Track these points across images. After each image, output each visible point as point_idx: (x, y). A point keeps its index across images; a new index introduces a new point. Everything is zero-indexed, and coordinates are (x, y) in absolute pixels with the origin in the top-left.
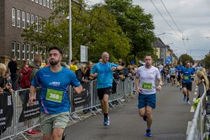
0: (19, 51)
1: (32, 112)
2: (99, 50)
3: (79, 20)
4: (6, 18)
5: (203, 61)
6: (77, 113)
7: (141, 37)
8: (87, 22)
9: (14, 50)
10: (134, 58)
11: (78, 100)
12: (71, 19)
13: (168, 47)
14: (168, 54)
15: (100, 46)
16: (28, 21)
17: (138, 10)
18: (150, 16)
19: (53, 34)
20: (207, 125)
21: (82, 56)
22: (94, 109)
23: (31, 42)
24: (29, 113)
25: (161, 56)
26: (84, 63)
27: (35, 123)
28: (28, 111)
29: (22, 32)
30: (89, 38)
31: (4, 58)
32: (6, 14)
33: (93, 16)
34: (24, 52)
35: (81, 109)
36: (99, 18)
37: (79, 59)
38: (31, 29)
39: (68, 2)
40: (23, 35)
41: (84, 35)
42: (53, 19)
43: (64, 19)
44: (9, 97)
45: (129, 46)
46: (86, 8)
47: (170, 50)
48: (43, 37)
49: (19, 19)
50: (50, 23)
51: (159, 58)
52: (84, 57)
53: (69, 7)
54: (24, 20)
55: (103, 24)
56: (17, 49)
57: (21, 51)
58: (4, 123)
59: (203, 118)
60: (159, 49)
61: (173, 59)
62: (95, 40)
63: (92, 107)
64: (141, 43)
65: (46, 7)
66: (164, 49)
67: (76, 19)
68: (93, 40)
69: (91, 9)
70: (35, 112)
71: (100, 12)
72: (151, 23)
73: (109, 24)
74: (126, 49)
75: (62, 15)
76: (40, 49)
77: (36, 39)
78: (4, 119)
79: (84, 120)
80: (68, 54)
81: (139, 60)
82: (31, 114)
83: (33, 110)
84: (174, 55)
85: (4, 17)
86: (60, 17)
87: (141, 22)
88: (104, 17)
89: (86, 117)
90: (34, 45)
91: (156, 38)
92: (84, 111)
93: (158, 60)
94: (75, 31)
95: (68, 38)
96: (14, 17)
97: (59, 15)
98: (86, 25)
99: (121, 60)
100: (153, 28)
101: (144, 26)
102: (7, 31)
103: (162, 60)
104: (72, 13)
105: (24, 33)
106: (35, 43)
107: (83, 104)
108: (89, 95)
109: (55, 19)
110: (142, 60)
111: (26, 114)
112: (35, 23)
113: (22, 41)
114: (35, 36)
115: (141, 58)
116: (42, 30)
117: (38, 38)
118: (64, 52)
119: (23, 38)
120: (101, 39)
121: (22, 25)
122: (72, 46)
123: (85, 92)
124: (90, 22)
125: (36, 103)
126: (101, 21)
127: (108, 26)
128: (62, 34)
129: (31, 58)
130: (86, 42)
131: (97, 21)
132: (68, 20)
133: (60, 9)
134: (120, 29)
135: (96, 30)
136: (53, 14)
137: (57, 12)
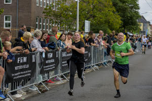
0: (41, 23)
1: (49, 67)
2: (98, 24)
3: (85, 2)
7: (129, 15)
8: (91, 3)
9: (37, 23)
10: (124, 30)
12: (79, 1)
13: (149, 22)
14: (149, 28)
15: (99, 21)
16: (48, 2)
19: (66, 11)
21: (86, 28)
23: (49, 17)
24: (48, 68)
26: (87, 33)
27: (51, 75)
28: (47, 67)
29: (43, 10)
30: (91, 15)
31: (30, 28)
34: (44, 24)
36: (99, 1)
37: (84, 30)
38: (50, 8)
40: (44, 12)
41: (88, 13)
42: (65, 1)
43: (74, 1)
44: (33, 56)
45: (120, 22)
47: (150, 25)
50: (63, 4)
51: (142, 30)
54: (45, 1)
55: (102, 5)
56: (40, 22)
57: (42, 24)
58: (29, 74)
60: (142, 24)
62: (96, 17)
63: (93, 65)
64: (129, 20)
66: (146, 24)
67: (82, 1)
68: (94, 17)
70: (52, 67)
72: (137, 5)
74: (118, 23)
76: (56, 22)
77: (53, 15)
78: (30, 71)
79: (87, 74)
80: (76, 26)
87: (130, 4)
89: (88, 72)
90: (52, 20)
91: (140, 16)
93: (142, 32)
94: (81, 10)
95: (76, 15)
98: (90, 6)
99: (114, 31)
100: (139, 9)
101: (132, 7)
102: (33, 9)
103: (144, 32)
105: (45, 11)
106: (52, 18)
108: (91, 56)
109: (67, 1)
110: (130, 32)
111: (45, 68)
112: (52, 4)
113: (43, 16)
114: (53, 13)
115: (129, 30)
116: (58, 9)
117: (55, 14)
118: (73, 25)
119: (44, 14)
120: (101, 16)
121: (43, 5)
122: (79, 21)
123: (88, 54)
124: (93, 3)
125: (53, 61)
126: (100, 3)
127: (105, 7)
128: (72, 12)
129: (50, 29)
130: (89, 18)
131: (98, 3)
132: (77, 2)
134: (114, 9)
135: (97, 9)
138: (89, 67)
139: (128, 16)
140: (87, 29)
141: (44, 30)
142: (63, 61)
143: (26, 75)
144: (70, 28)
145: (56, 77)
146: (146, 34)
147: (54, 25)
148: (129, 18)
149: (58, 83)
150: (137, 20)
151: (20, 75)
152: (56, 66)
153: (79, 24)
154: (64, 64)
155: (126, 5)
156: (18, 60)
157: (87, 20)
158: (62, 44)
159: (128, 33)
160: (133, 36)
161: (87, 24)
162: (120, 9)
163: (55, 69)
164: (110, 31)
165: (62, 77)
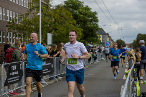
0: (4, 37)
2: (60, 37)
3: (47, 16)
5: (132, 44)
6: (45, 80)
8: (52, 17)
9: (1, 36)
10: (85, 42)
11: (46, 71)
12: (41, 15)
13: (108, 34)
14: (108, 39)
15: (61, 33)
16: (11, 16)
17: (87, 9)
18: (95, 13)
19: (29, 25)
20: (135, 88)
21: (48, 40)
22: (57, 77)
23: (13, 31)
25: (103, 40)
26: (49, 45)
27: (16, 87)
30: (53, 28)
33: (56, 13)
34: (8, 37)
35: (47, 77)
36: (60, 14)
37: (46, 42)
38: (13, 22)
39: (39, 3)
40: (7, 26)
41: (50, 26)
42: (28, 14)
43: (36, 15)
45: (81, 34)
46: (51, 8)
47: (109, 37)
48: (22, 27)
49: (4, 14)
50: (26, 17)
51: (102, 42)
53: (39, 7)
54: (8, 15)
55: (63, 19)
56: (3, 35)
57: (6, 37)
59: (131, 83)
60: (101, 36)
61: (112, 42)
62: (57, 30)
63: (55, 76)
65: (23, 7)
66: (105, 36)
67: (44, 15)
68: (56, 30)
69: (55, 8)
70: (15, 79)
71: (61, 10)
72: (96, 18)
73: (67, 18)
75: (35, 12)
76: (19, 36)
77: (16, 28)
79: (50, 85)
80: (39, 39)
81: (88, 43)
82: (12, 81)
83: (14, 78)
84: (112, 40)
87: (89, 17)
88: (64, 14)
89: (51, 82)
90: (15, 33)
91: (100, 28)
92: (50, 78)
93: (101, 43)
94: (44, 23)
95: (39, 28)
96: (1, 13)
97: (32, 12)
98: (51, 19)
100: (98, 21)
101: (92, 20)
103: (103, 43)
104: (42, 11)
105: (8, 25)
106: (15, 31)
107: (49, 74)
108: (53, 67)
109: (30, 15)
110: (90, 43)
111: (9, 80)
112: (15, 18)
113: (7, 30)
116: (21, 23)
117: (18, 28)
119: (8, 28)
120: (62, 29)
121: (7, 19)
122: (42, 34)
123: (51, 65)
124: (54, 17)
125: (17, 73)
126: (62, 16)
127: (66, 20)
128: (34, 25)
129: (13, 42)
130: (51, 31)
131: (59, 16)
132: (39, 16)
133: (33, 8)
134: (75, 22)
135: (58, 22)
136: (28, 11)
137: (31, 10)
138: (53, 78)
140: (49, 42)
145: (20, 89)
147: (17, 38)
149: (22, 95)
150: (97, 32)
152: (20, 78)
153: (42, 36)
157: (49, 33)
160: (92, 47)
161: (50, 36)
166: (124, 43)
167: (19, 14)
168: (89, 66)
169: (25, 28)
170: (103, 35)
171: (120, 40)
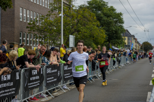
0: (25, 39)
1: (34, 84)
2: (83, 38)
3: (69, 16)
4: (16, 15)
6: (67, 85)
7: (114, 29)
8: (75, 18)
9: (21, 38)
10: (109, 44)
11: (67, 76)
12: (63, 16)
13: (134, 36)
14: (134, 42)
15: (84, 36)
16: (32, 17)
17: (112, 9)
18: (121, 14)
19: (50, 26)
21: (70, 42)
23: (33, 32)
24: (32, 85)
25: (128, 43)
26: (71, 48)
27: (36, 92)
29: (27, 25)
30: (75, 30)
31: (14, 44)
32: (16, 11)
33: (79, 14)
34: (28, 39)
38: (34, 23)
39: (61, 4)
40: (27, 27)
41: (72, 28)
42: (50, 16)
43: (58, 16)
45: (105, 36)
46: (74, 8)
47: (135, 39)
48: (42, 29)
49: (25, 15)
50: (47, 18)
52: (71, 44)
53: (61, 7)
54: (28, 16)
55: (86, 20)
56: (23, 37)
57: (26, 39)
58: (14, 92)
60: (127, 38)
61: (137, 45)
62: (80, 31)
64: (114, 34)
65: (44, 7)
66: (130, 38)
67: (66, 15)
68: (78, 31)
69: (77, 9)
70: (36, 84)
71: (84, 11)
72: (121, 19)
74: (103, 37)
76: (40, 37)
78: (14, 89)
79: (72, 90)
80: (60, 41)
84: (138, 43)
85: (14, 14)
86: (55, 14)
87: (114, 18)
88: (87, 14)
90: (36, 35)
91: (125, 30)
93: (126, 46)
94: (66, 24)
95: (60, 30)
96: (21, 14)
97: (54, 13)
98: (74, 20)
99: (99, 46)
100: (123, 23)
101: (116, 21)
103: (128, 46)
104: (64, 11)
105: (29, 26)
106: (36, 33)
107: (71, 78)
110: (115, 46)
111: (30, 85)
112: (36, 19)
113: (27, 32)
114: (37, 28)
115: (114, 44)
116: (42, 24)
117: (39, 29)
118: (57, 40)
119: (28, 29)
120: (84, 30)
121: (27, 20)
122: (64, 36)
124: (77, 18)
125: (38, 77)
126: (84, 17)
127: (90, 21)
128: (56, 27)
129: (34, 44)
130: (73, 33)
131: (82, 17)
132: (61, 17)
133: (55, 9)
134: (99, 23)
135: (81, 24)
136: (49, 12)
137: (52, 11)
139: (112, 30)
141: (28, 45)
142: (48, 77)
143: (10, 93)
144: (54, 43)
145: (41, 94)
146: (131, 48)
147: (37, 40)
148: (114, 32)
149: (43, 100)
150: (122, 34)
151: (4, 93)
152: (41, 83)
153: (64, 38)
154: (48, 80)
155: (111, 19)
156: (2, 78)
157: (71, 34)
158: (46, 60)
159: (113, 47)
161: (72, 38)
162: (105, 23)
163: (40, 86)
164: (95, 46)
165: (47, 93)
166: (150, 45)
167: (40, 15)
168: (114, 71)
169: (46, 30)
170: (128, 37)
171: (147, 42)
